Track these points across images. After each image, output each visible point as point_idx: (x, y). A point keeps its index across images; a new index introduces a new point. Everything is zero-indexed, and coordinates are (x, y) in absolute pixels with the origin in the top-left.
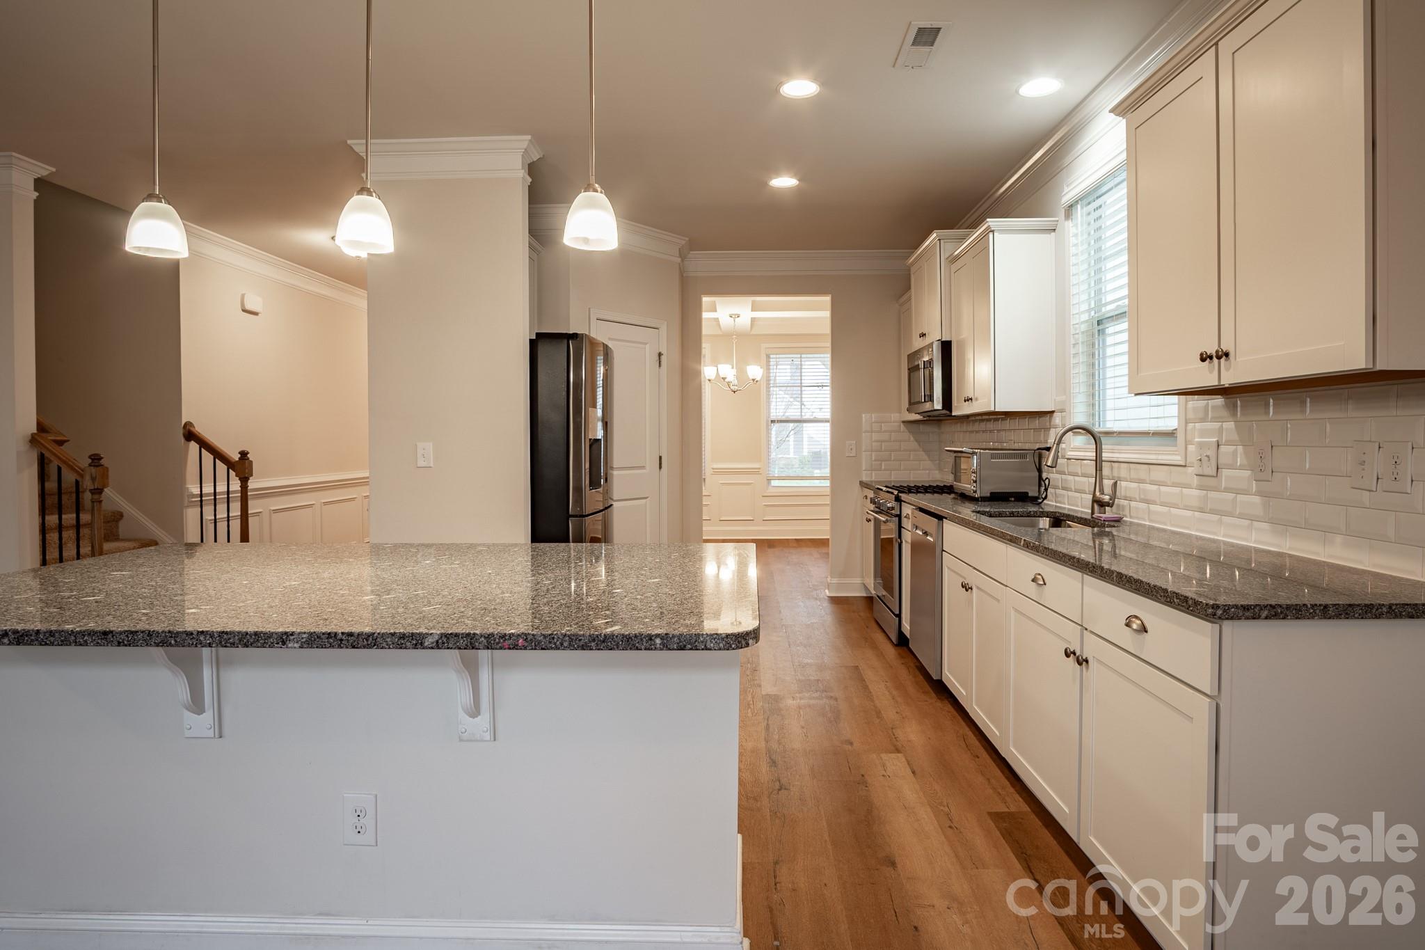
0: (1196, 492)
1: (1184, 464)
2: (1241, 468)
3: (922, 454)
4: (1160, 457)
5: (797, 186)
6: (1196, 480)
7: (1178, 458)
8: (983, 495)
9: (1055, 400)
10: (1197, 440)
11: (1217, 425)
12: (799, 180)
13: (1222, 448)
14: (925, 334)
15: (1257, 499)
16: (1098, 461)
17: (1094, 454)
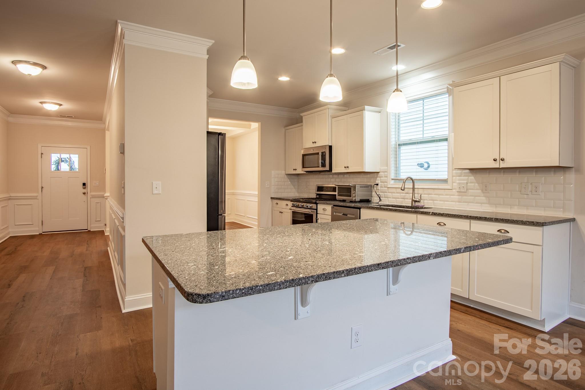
0: (457, 197)
1: (451, 189)
2: (477, 189)
3: (292, 187)
4: (440, 187)
5: (289, 80)
6: (457, 193)
7: (449, 187)
8: (358, 200)
9: (380, 169)
10: (457, 182)
11: (467, 178)
12: (290, 78)
13: (469, 184)
14: (316, 142)
15: (484, 198)
16: (413, 189)
17: (412, 186)
